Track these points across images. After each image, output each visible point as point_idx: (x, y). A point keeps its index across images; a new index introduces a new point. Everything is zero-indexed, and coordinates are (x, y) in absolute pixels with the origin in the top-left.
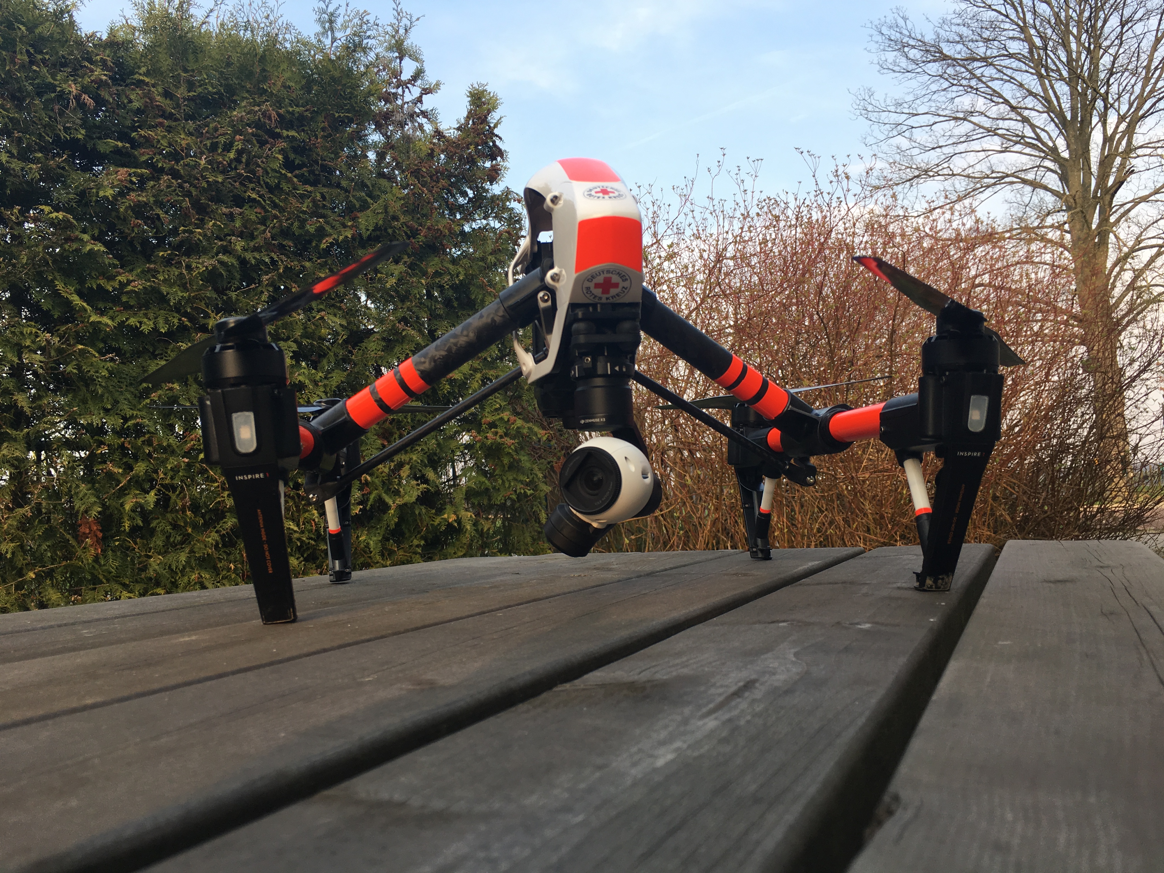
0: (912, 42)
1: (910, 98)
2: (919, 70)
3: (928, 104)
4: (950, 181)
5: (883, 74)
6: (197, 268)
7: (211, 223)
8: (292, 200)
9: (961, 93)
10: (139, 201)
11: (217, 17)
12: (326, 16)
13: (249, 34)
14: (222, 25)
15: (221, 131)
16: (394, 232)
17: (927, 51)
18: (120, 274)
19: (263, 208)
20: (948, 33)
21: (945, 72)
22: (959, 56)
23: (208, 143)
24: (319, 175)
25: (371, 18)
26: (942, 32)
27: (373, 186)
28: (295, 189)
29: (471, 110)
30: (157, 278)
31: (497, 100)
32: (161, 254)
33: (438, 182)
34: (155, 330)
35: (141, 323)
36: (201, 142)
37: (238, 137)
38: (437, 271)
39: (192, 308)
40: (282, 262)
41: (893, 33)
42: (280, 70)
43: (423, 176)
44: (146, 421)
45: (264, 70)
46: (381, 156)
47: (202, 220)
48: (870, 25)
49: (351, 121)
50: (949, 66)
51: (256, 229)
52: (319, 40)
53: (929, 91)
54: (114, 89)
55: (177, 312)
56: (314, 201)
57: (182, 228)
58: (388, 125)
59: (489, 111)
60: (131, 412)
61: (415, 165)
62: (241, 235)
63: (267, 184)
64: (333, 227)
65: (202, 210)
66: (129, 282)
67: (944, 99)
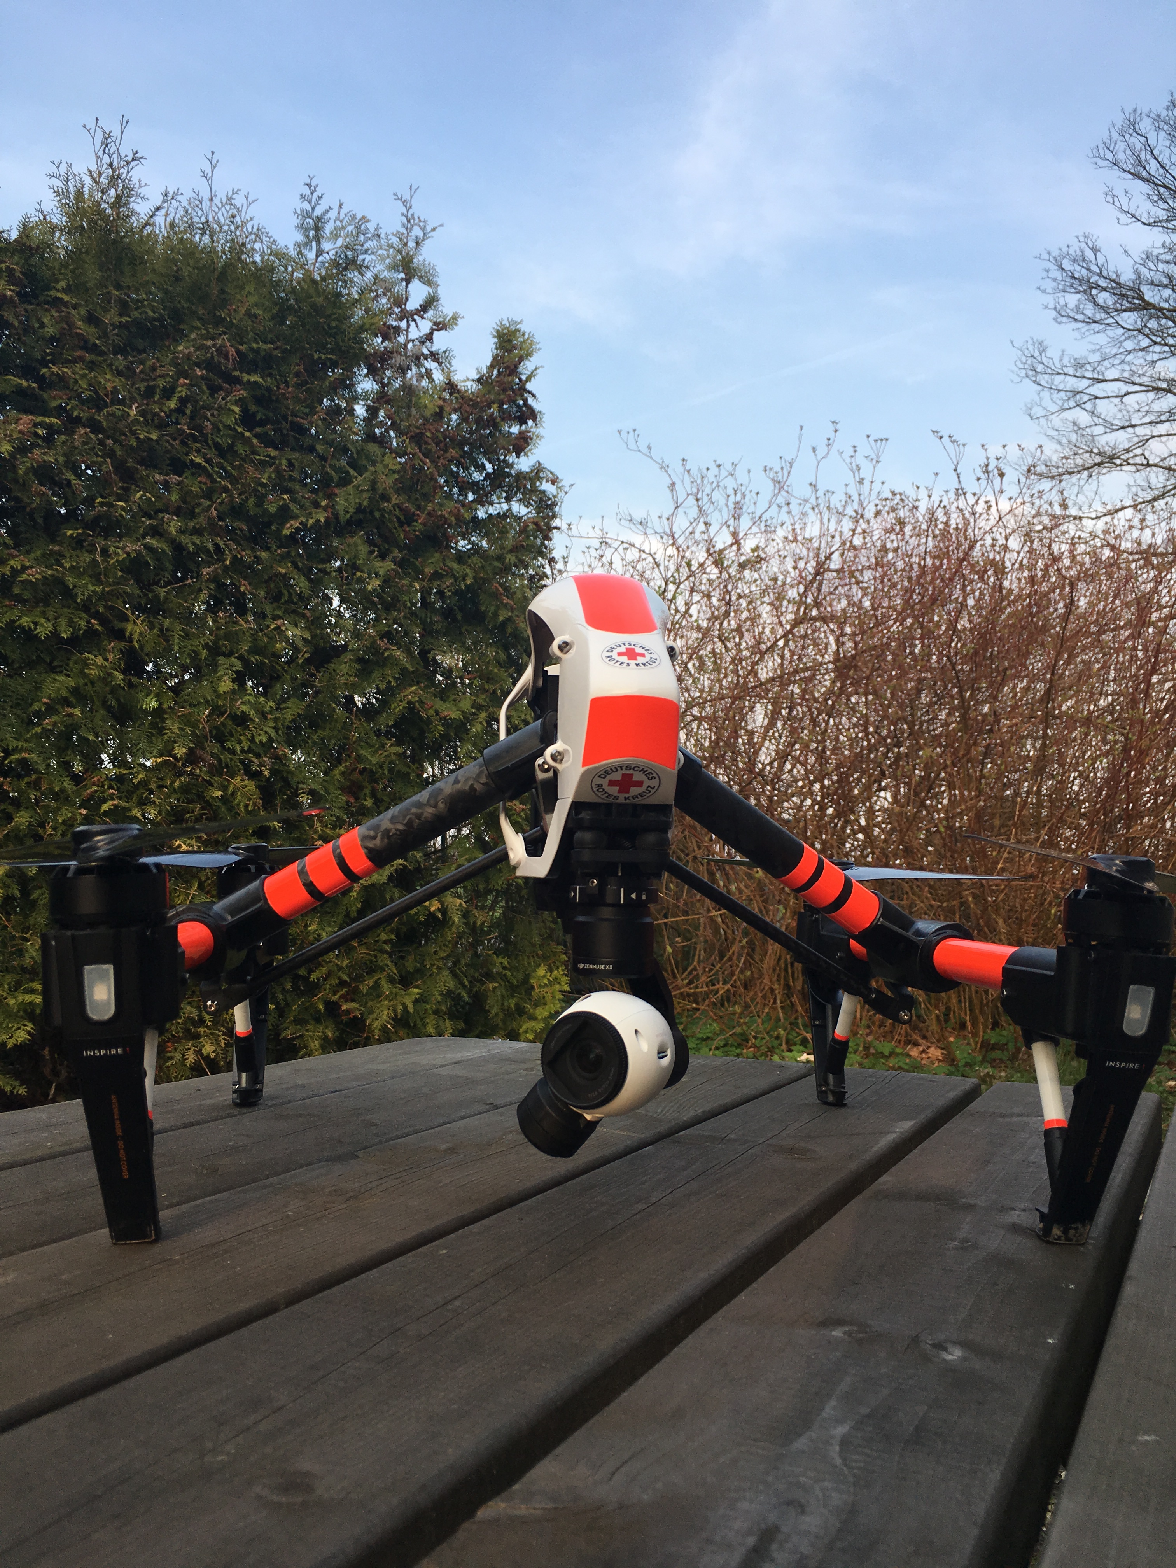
0: (1103, 283)
1: (1095, 358)
2: (1111, 321)
3: (1119, 367)
4: (1143, 474)
5: (1060, 323)
6: (116, 554)
7: (138, 495)
8: (250, 469)
9: (1166, 355)
10: (44, 461)
11: (167, 215)
12: (311, 221)
13: (206, 239)
14: (172, 225)
15: (159, 371)
16: (383, 516)
17: (1123, 295)
18: (13, 557)
19: (210, 476)
20: (1152, 273)
21: (1146, 326)
22: (1166, 305)
23: (142, 386)
24: (287, 435)
25: (371, 226)
26: (1144, 271)
27: (358, 453)
28: (254, 453)
29: (497, 355)
30: (61, 566)
31: (531, 344)
32: (69, 533)
33: (446, 451)
34: (55, 634)
35: (36, 624)
36: (132, 385)
37: (182, 380)
38: (436, 572)
39: (105, 607)
40: (230, 551)
41: (1078, 268)
42: (245, 293)
43: (426, 443)
44: (34, 757)
45: (223, 291)
46: (372, 411)
47: (126, 490)
48: (1046, 256)
49: (334, 365)
50: (1151, 317)
51: (199, 504)
52: (300, 253)
53: (1122, 350)
54: (21, 309)
55: (85, 612)
56: (278, 471)
57: (99, 500)
58: (384, 370)
59: (521, 359)
60: (15, 743)
61: (417, 428)
62: (178, 512)
63: (217, 445)
64: (302, 507)
65: (128, 477)
66: (24, 568)
67: (1142, 361)
